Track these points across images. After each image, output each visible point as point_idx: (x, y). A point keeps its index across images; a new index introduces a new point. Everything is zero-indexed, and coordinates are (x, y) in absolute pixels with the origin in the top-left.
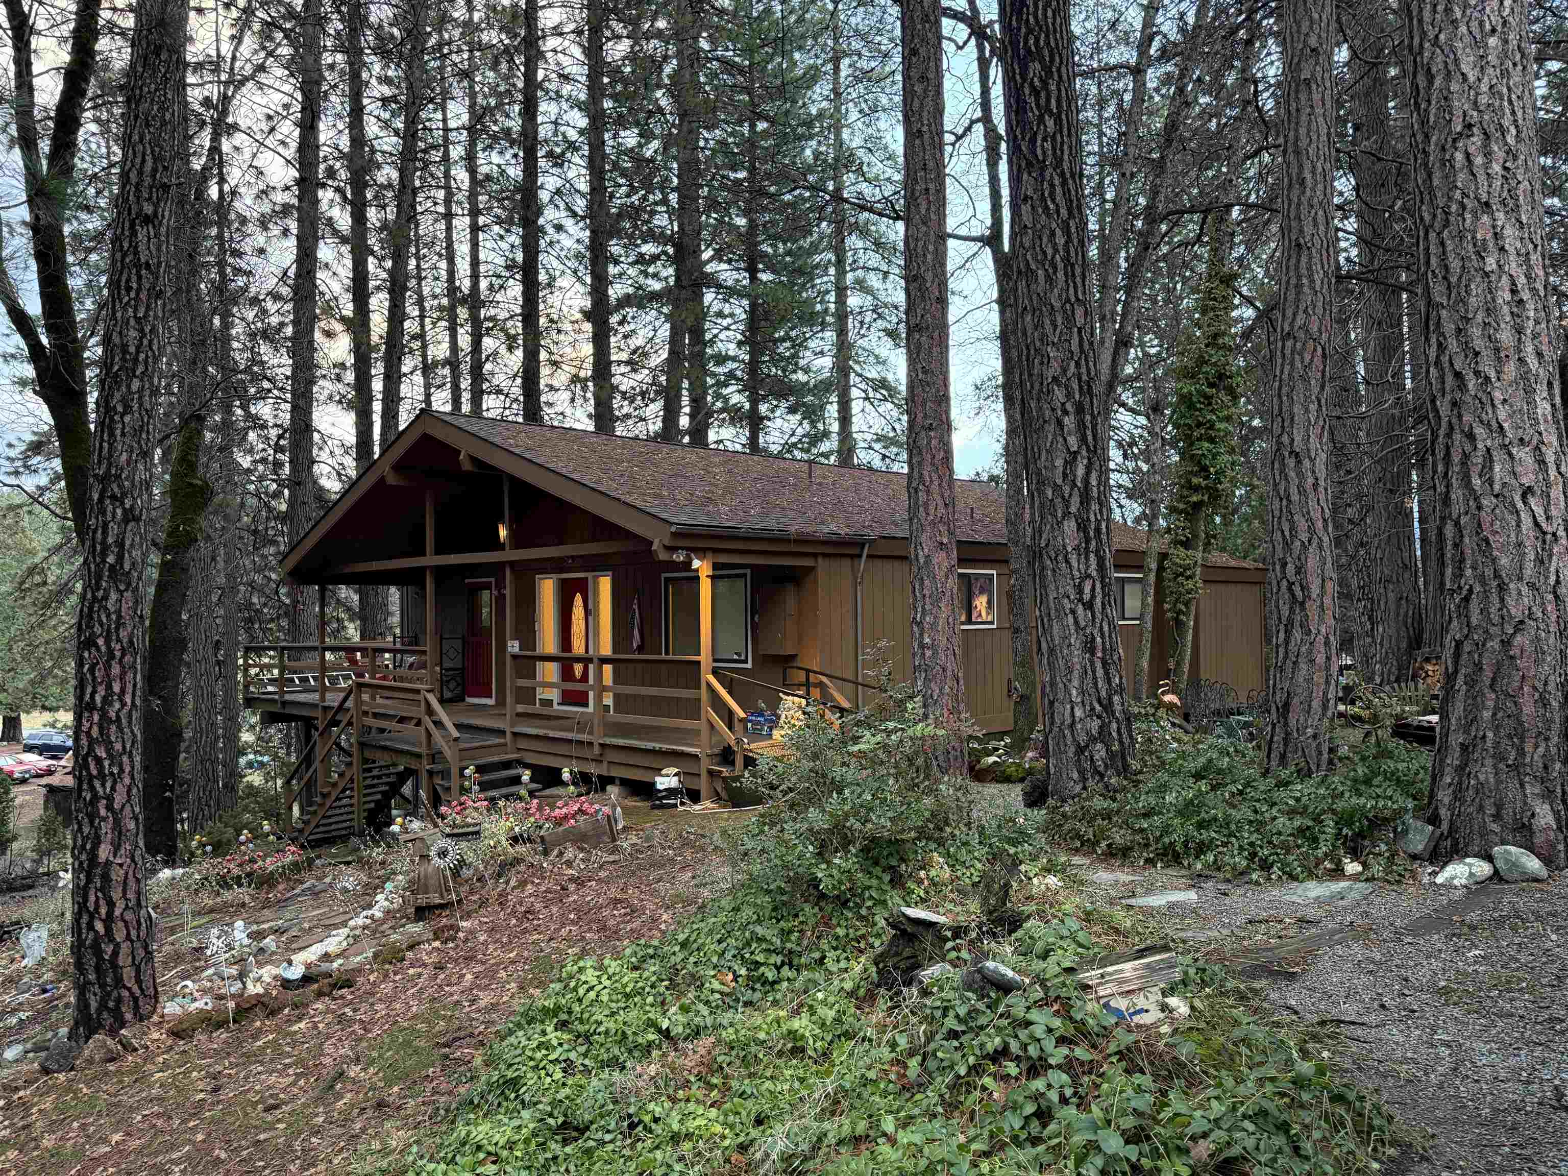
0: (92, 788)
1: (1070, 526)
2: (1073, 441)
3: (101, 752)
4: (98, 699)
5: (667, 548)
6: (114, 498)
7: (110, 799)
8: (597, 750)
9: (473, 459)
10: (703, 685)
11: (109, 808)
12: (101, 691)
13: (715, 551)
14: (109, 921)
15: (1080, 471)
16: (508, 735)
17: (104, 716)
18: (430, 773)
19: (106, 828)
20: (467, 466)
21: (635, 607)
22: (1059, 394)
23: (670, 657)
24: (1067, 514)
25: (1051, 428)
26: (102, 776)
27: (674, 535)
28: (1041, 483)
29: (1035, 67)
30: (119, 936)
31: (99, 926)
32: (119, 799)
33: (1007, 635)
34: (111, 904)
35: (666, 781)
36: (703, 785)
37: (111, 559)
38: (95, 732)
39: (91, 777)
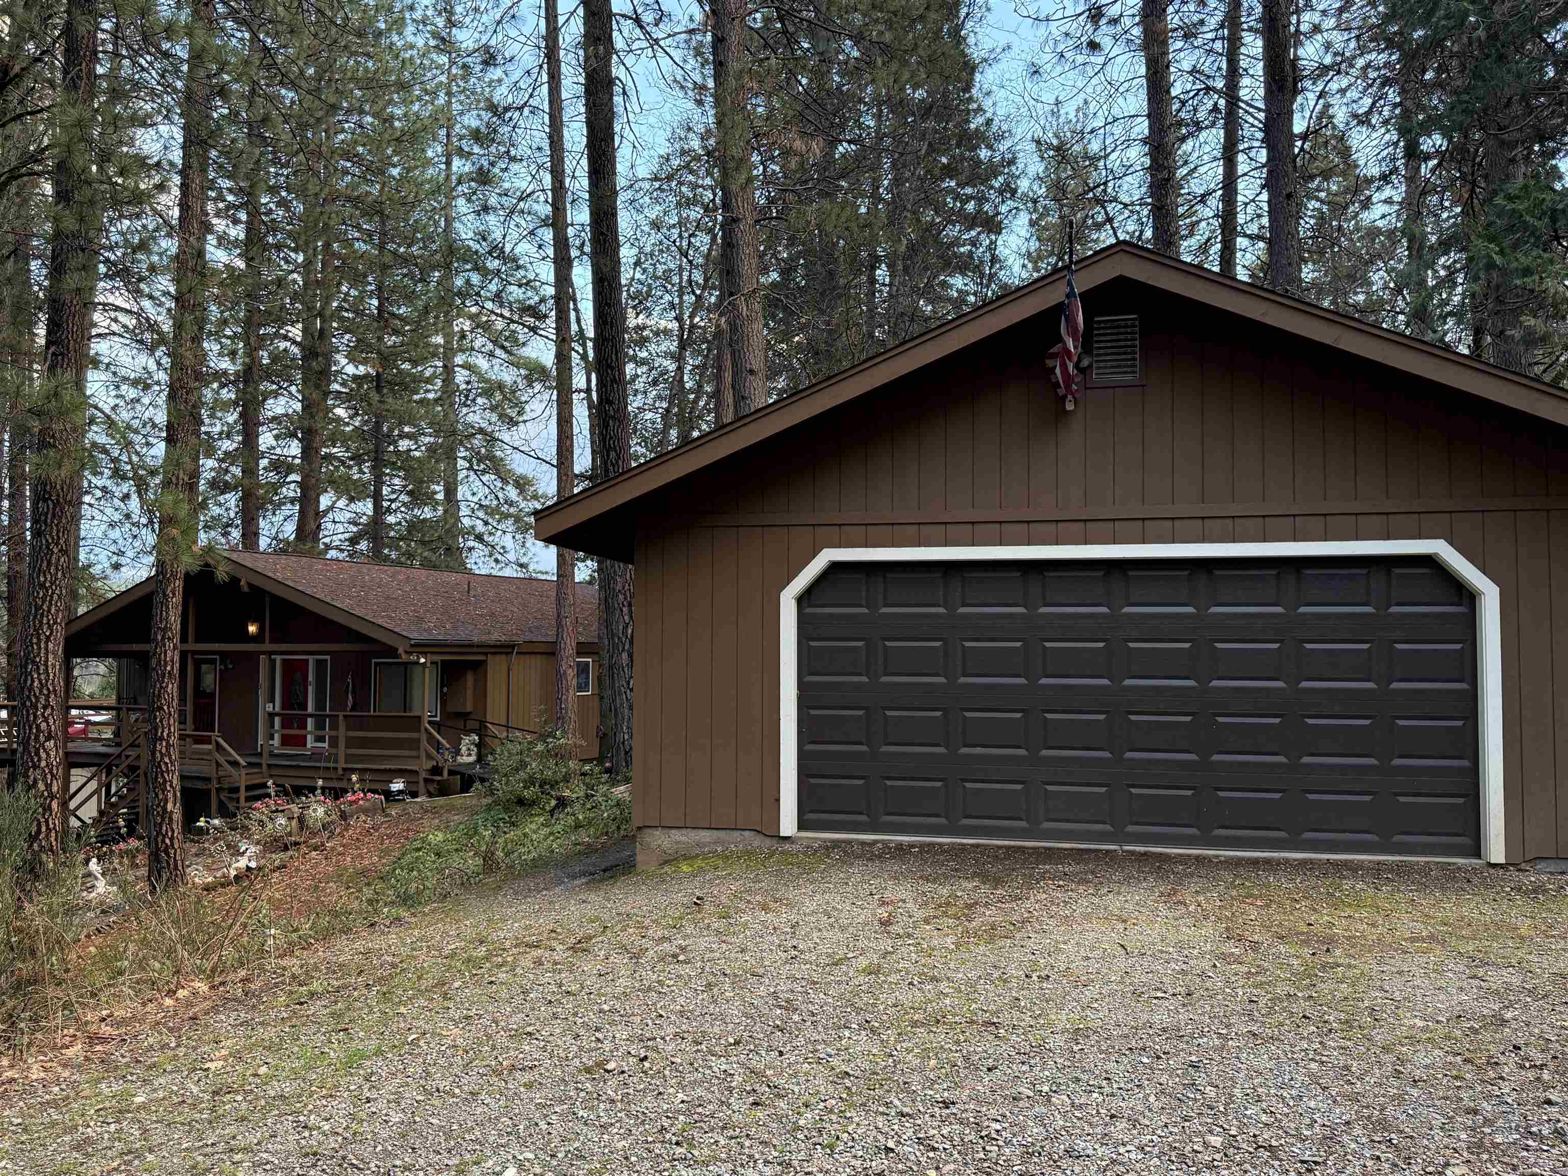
0: (163, 776)
1: (625, 656)
2: (626, 618)
3: (167, 760)
4: (165, 735)
5: (406, 652)
6: (169, 638)
7: (171, 782)
8: (340, 772)
9: (250, 585)
10: (422, 729)
11: (171, 786)
12: (166, 731)
13: (432, 653)
14: (172, 839)
15: (630, 631)
16: (264, 767)
17: (168, 742)
18: (218, 790)
19: (170, 795)
20: (246, 589)
21: (350, 681)
22: (621, 597)
23: (377, 714)
24: (623, 650)
25: (618, 612)
26: (168, 771)
27: (412, 646)
28: (613, 635)
29: (613, 454)
30: (176, 846)
31: (167, 841)
32: (175, 782)
33: (596, 698)
34: (173, 831)
35: (397, 786)
36: (421, 787)
37: (168, 668)
38: (164, 750)
39: (162, 772)
